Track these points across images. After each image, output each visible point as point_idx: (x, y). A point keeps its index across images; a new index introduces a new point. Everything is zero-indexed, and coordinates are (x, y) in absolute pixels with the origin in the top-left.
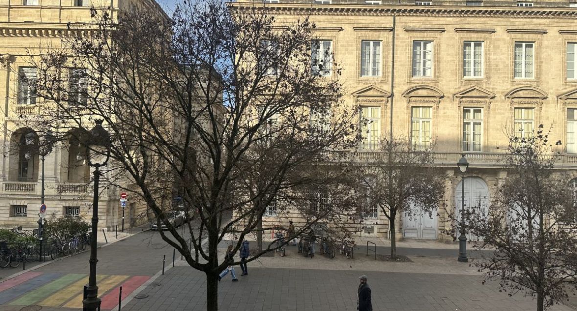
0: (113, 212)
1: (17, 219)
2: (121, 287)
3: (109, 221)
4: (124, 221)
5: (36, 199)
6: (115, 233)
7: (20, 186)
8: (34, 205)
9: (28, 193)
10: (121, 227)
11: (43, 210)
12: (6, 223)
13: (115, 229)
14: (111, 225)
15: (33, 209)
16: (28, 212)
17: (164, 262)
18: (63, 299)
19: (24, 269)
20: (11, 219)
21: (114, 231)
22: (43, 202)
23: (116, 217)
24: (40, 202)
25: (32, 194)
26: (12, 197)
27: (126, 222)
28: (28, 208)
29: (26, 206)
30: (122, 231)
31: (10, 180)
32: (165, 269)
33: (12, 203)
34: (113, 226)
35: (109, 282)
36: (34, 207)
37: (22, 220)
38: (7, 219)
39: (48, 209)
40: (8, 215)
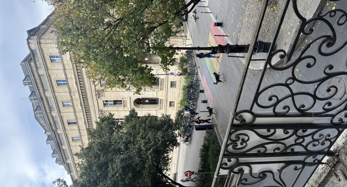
0: (176, 41)
1: (177, 85)
2: (215, 35)
3: (180, 44)
4: (181, 36)
5: (168, 78)
6: (187, 40)
7: (161, 85)
8: (171, 79)
9: (165, 81)
10: (184, 37)
11: (173, 74)
12: (179, 89)
13: (185, 40)
14: (183, 43)
15: (173, 79)
16: (174, 81)
17: (205, 13)
18: (217, 63)
19: (201, 80)
20: (177, 87)
21: (186, 41)
22: (169, 74)
23: (178, 40)
24: (169, 76)
25: (165, 80)
26: (166, 88)
27: (182, 35)
28: (172, 81)
29: (171, 82)
30: (186, 36)
31: (158, 88)
32: (209, 12)
33: (170, 88)
34: (183, 41)
35: (211, 42)
36: (172, 78)
37: (178, 83)
38: (177, 89)
39: (173, 72)
40: (175, 89)
